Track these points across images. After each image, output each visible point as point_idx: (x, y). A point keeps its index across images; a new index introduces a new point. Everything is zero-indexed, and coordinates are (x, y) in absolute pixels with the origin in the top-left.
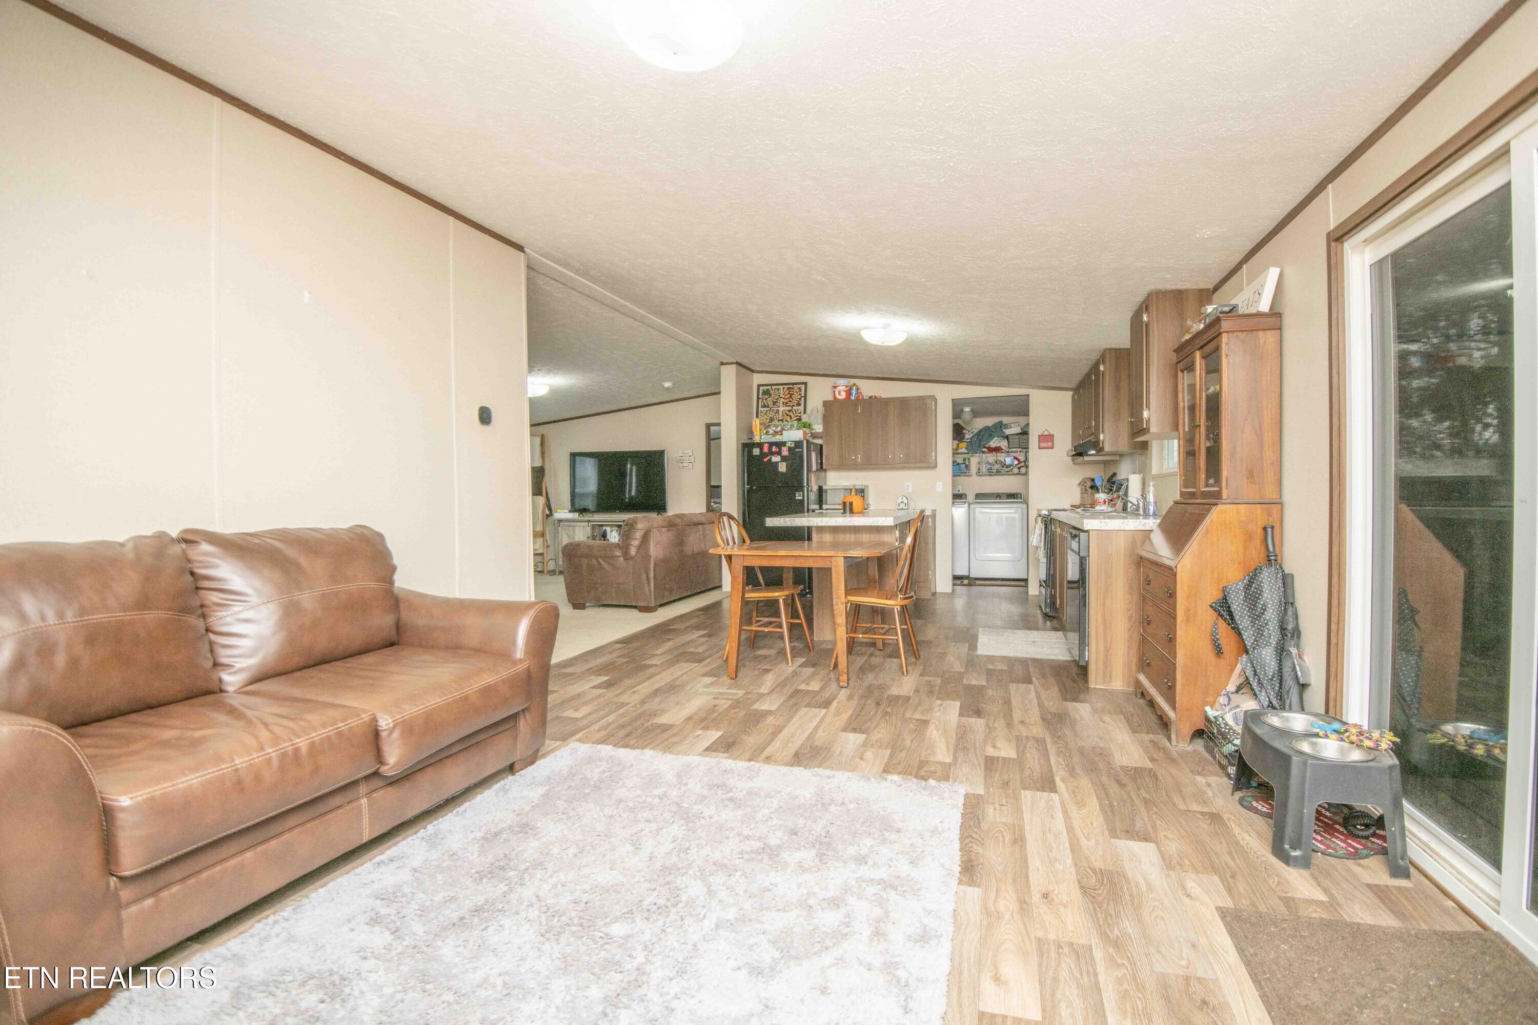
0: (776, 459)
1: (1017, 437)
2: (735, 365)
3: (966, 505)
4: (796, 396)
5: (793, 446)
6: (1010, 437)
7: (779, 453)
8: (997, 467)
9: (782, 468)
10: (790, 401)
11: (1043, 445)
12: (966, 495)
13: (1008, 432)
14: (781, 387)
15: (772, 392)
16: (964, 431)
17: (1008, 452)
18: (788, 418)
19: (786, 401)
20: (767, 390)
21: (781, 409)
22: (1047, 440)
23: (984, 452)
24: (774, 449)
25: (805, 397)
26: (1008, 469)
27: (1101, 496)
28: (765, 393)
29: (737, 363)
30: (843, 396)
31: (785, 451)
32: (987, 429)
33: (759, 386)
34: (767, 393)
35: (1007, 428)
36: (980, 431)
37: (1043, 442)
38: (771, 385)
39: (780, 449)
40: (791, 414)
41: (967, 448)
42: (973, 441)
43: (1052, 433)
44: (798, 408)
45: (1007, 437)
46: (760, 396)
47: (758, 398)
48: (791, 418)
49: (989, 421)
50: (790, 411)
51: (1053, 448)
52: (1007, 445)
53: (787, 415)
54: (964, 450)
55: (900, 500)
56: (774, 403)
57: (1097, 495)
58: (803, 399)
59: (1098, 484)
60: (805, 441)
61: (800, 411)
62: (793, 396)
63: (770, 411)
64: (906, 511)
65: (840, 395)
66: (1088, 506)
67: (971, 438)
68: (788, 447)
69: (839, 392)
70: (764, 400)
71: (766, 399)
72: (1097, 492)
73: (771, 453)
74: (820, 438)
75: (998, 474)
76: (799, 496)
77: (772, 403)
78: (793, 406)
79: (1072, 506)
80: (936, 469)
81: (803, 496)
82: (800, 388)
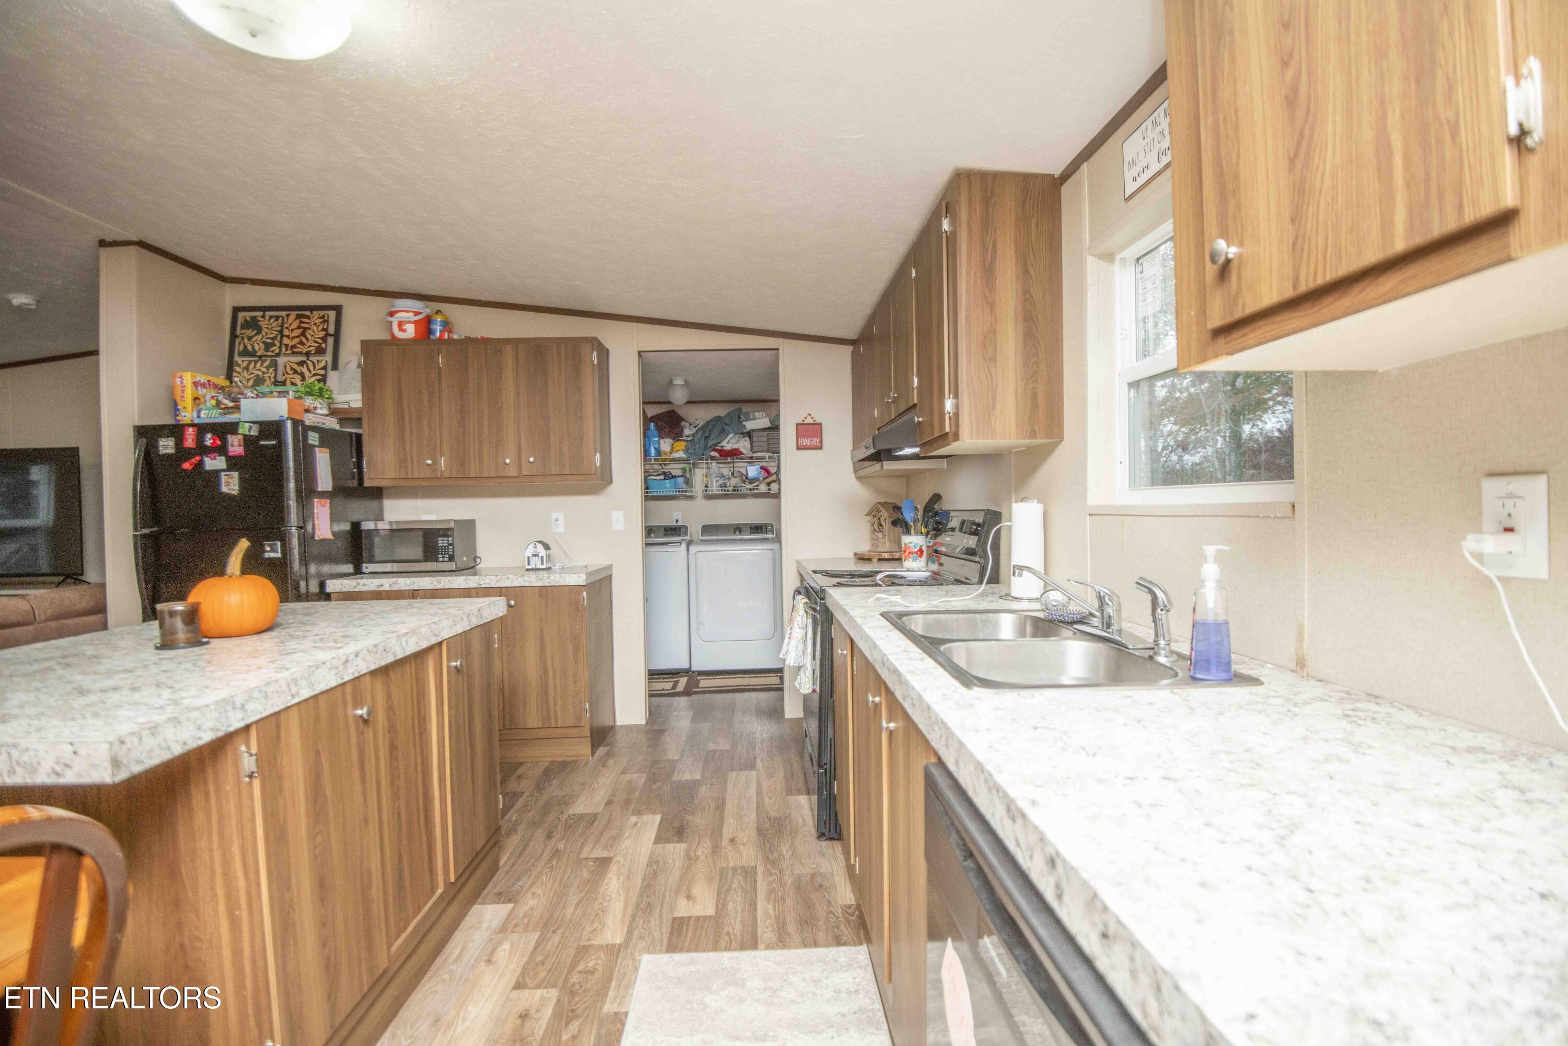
0: (213, 463)
1: (765, 434)
2: (134, 249)
3: (684, 546)
4: (315, 333)
5: (254, 432)
6: (754, 434)
7: (221, 450)
8: (734, 483)
9: (231, 484)
10: (301, 343)
11: (805, 442)
12: (686, 528)
13: (750, 425)
14: (283, 313)
15: (263, 324)
16: (683, 423)
17: (751, 458)
18: (299, 380)
19: (291, 343)
20: (254, 318)
21: (282, 359)
22: (810, 433)
23: (713, 458)
24: (209, 440)
25: (337, 336)
26: (751, 487)
27: (914, 541)
28: (247, 325)
29: (140, 244)
30: (410, 331)
31: (235, 445)
32: (718, 419)
33: (236, 310)
34: (253, 324)
35: (748, 419)
36: (708, 423)
37: (804, 437)
38: (264, 309)
39: (224, 441)
40: (304, 370)
41: (686, 451)
42: (696, 439)
43: (818, 421)
44: (319, 358)
45: (749, 434)
46: (238, 332)
47: (233, 336)
48: (303, 379)
49: (721, 411)
50: (301, 364)
51: (820, 448)
52: (749, 446)
53: (296, 372)
54: (681, 454)
55: (530, 551)
56: (268, 346)
57: (906, 539)
58: (331, 340)
59: (908, 516)
60: (289, 424)
61: (322, 364)
62: (309, 333)
63: (256, 362)
64: (544, 572)
65: (402, 330)
66: (886, 556)
67: (693, 434)
68: (245, 436)
69: (400, 324)
70: (246, 340)
71: (250, 338)
72: (907, 531)
73: (202, 450)
74: (358, 421)
75: (736, 494)
76: (273, 551)
77: (262, 346)
78: (308, 354)
79: (855, 554)
80: (612, 487)
81: (284, 550)
82: (323, 317)
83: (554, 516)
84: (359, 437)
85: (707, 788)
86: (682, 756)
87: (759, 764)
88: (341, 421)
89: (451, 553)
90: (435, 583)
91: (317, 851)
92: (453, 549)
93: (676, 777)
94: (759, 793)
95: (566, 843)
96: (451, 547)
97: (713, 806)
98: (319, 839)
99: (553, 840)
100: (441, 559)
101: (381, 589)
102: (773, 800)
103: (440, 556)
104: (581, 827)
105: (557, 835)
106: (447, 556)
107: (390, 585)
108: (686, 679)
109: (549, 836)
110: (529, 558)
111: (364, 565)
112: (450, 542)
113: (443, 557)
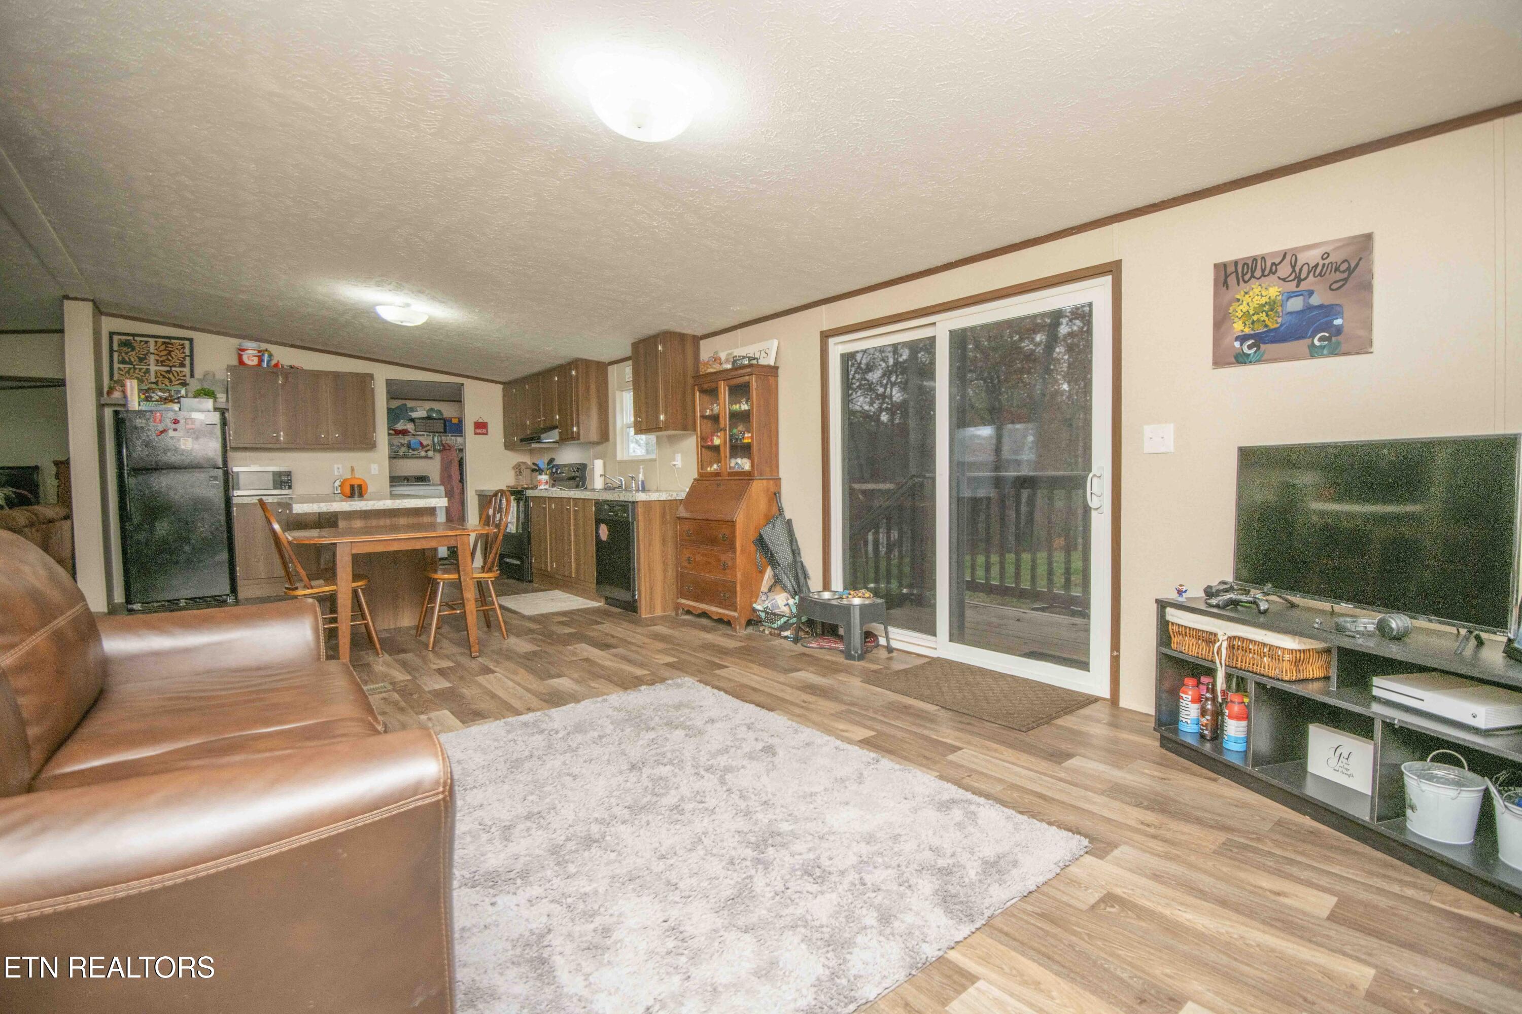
1: (423, 421)
4: (177, 354)
6: (416, 421)
8: (403, 450)
9: (187, 445)
10: (168, 359)
11: (479, 431)
14: (152, 341)
15: (135, 345)
17: (414, 435)
18: (167, 382)
19: (159, 359)
20: (127, 340)
21: (153, 368)
22: (481, 427)
25: (191, 356)
26: (416, 452)
27: (544, 478)
28: (122, 344)
29: (92, 301)
30: (255, 361)
33: (112, 334)
34: (127, 344)
35: (413, 411)
37: (478, 429)
38: (134, 335)
40: (171, 376)
43: (485, 421)
44: (181, 369)
45: (412, 420)
46: (116, 348)
47: (111, 351)
48: (171, 381)
50: (168, 372)
52: (414, 428)
53: (164, 377)
56: (141, 360)
57: (540, 477)
58: (188, 359)
61: (185, 374)
62: (173, 354)
63: (134, 369)
65: (251, 360)
66: (525, 486)
70: (123, 354)
71: (126, 353)
72: (540, 474)
77: (135, 358)
78: (172, 366)
79: (507, 487)
82: (183, 345)
83: (336, 466)
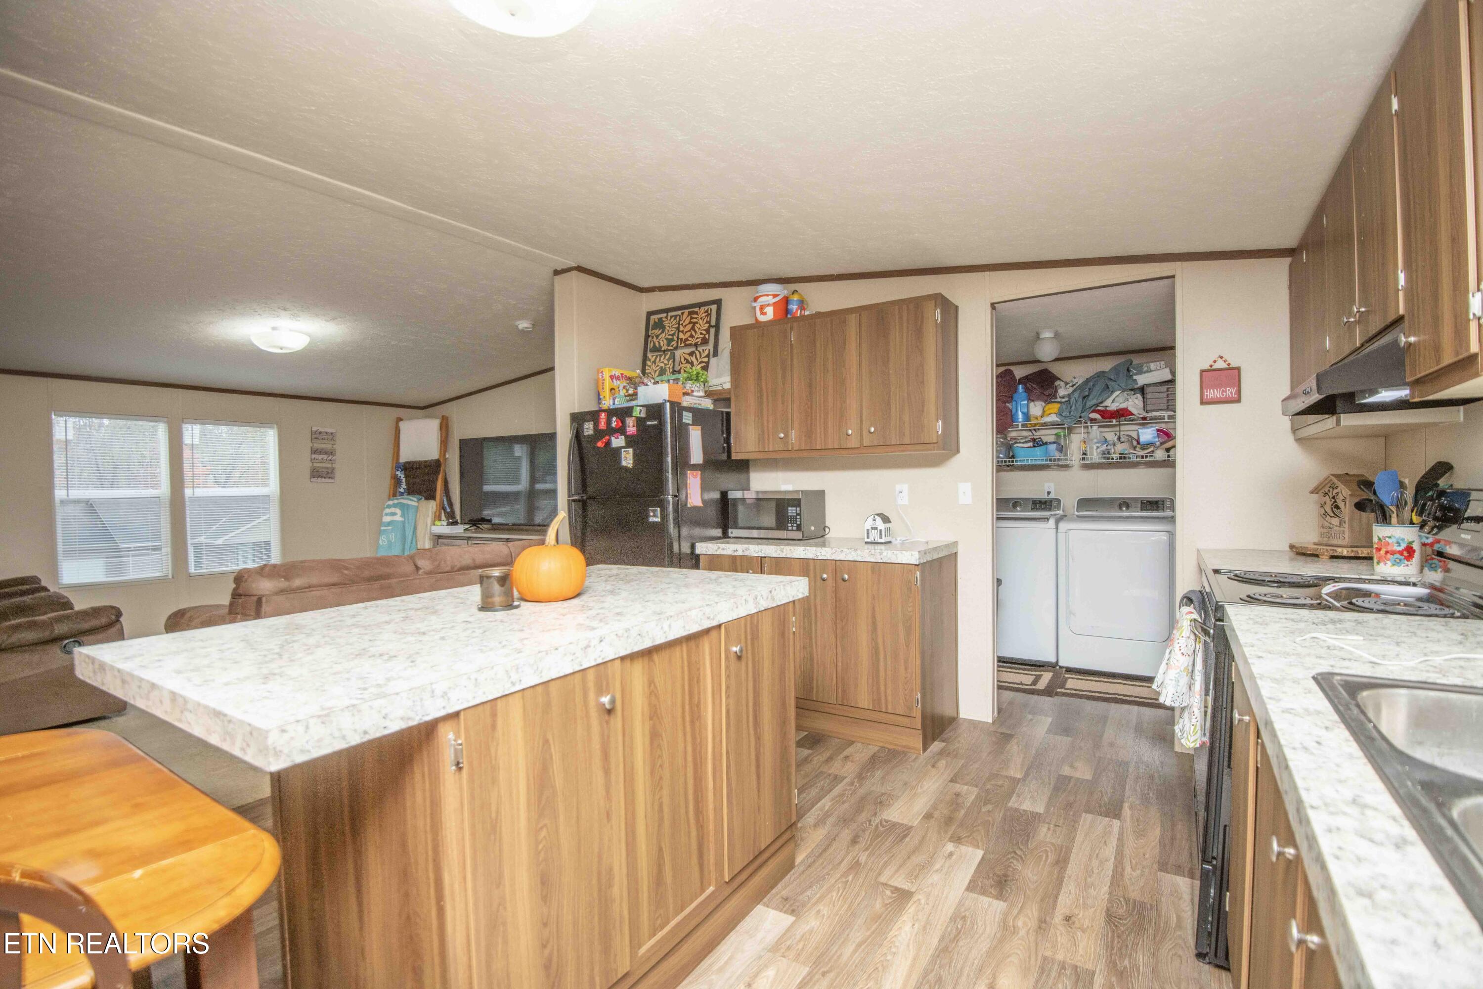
0: (618, 442)
1: (1159, 389)
3: (1052, 522)
4: (703, 327)
5: (643, 415)
6: (1149, 390)
7: (621, 430)
8: (1121, 449)
9: (628, 459)
10: (692, 336)
11: (1214, 394)
12: (1059, 501)
13: (1142, 380)
14: (679, 313)
15: (666, 323)
16: (1057, 383)
17: (1144, 418)
19: (685, 337)
20: (661, 319)
21: (679, 352)
22: (1223, 383)
23: (1093, 420)
24: (614, 422)
25: (717, 327)
27: (1397, 534)
28: (656, 325)
29: (580, 269)
30: (770, 313)
31: (631, 427)
32: (1101, 375)
33: (650, 314)
34: (660, 325)
35: (1140, 372)
36: (1087, 381)
37: (1212, 387)
38: (667, 311)
39: (623, 422)
40: (694, 359)
41: (1059, 414)
42: (1073, 400)
43: (1233, 365)
44: (705, 347)
45: (1142, 390)
46: (650, 332)
47: (647, 337)
48: (693, 367)
49: (1106, 365)
50: (691, 354)
51: (1238, 400)
52: (1141, 404)
53: (687, 362)
54: (1053, 418)
55: (869, 524)
56: (669, 341)
57: (1385, 529)
58: (713, 331)
59: (1386, 496)
60: (668, 404)
61: (706, 353)
62: (697, 327)
63: (661, 356)
64: (883, 547)
65: (764, 314)
66: (1345, 552)
67: (1069, 396)
68: (637, 418)
69: (762, 308)
70: (655, 339)
72: (1384, 518)
73: (611, 431)
74: (727, 401)
75: (1123, 462)
76: (655, 516)
77: (665, 341)
78: (696, 345)
79: (1292, 547)
80: (958, 456)
81: (664, 516)
82: (707, 311)
83: (898, 487)
84: (728, 414)
85: (1049, 829)
86: (1027, 775)
87: (1127, 812)
88: (716, 401)
89: (798, 523)
90: (779, 552)
91: (540, 847)
92: (800, 518)
93: (1013, 803)
94: (1119, 856)
95: (869, 856)
96: (798, 517)
97: (1052, 858)
98: (544, 833)
99: (857, 847)
100: (790, 528)
101: (736, 554)
102: (1139, 872)
103: (790, 525)
104: (889, 840)
105: (863, 842)
106: (795, 525)
107: (743, 551)
108: (1051, 674)
109: (854, 841)
110: (868, 530)
111: (730, 530)
112: (798, 512)
113: (792, 526)
